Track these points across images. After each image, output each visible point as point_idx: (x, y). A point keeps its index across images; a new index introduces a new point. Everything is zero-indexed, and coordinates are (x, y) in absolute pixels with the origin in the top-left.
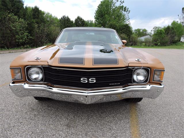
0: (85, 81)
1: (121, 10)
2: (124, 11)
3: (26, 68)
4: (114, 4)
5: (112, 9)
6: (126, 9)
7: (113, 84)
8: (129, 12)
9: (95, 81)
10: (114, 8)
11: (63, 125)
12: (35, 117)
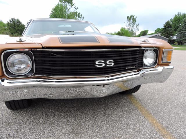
0: (102, 65)
1: (75, 16)
2: (78, 17)
3: (3, 54)
4: (68, 10)
5: (67, 14)
6: (80, 15)
7: (129, 68)
8: (83, 18)
9: (113, 64)
10: (68, 13)
11: (67, 134)
12: (17, 132)
